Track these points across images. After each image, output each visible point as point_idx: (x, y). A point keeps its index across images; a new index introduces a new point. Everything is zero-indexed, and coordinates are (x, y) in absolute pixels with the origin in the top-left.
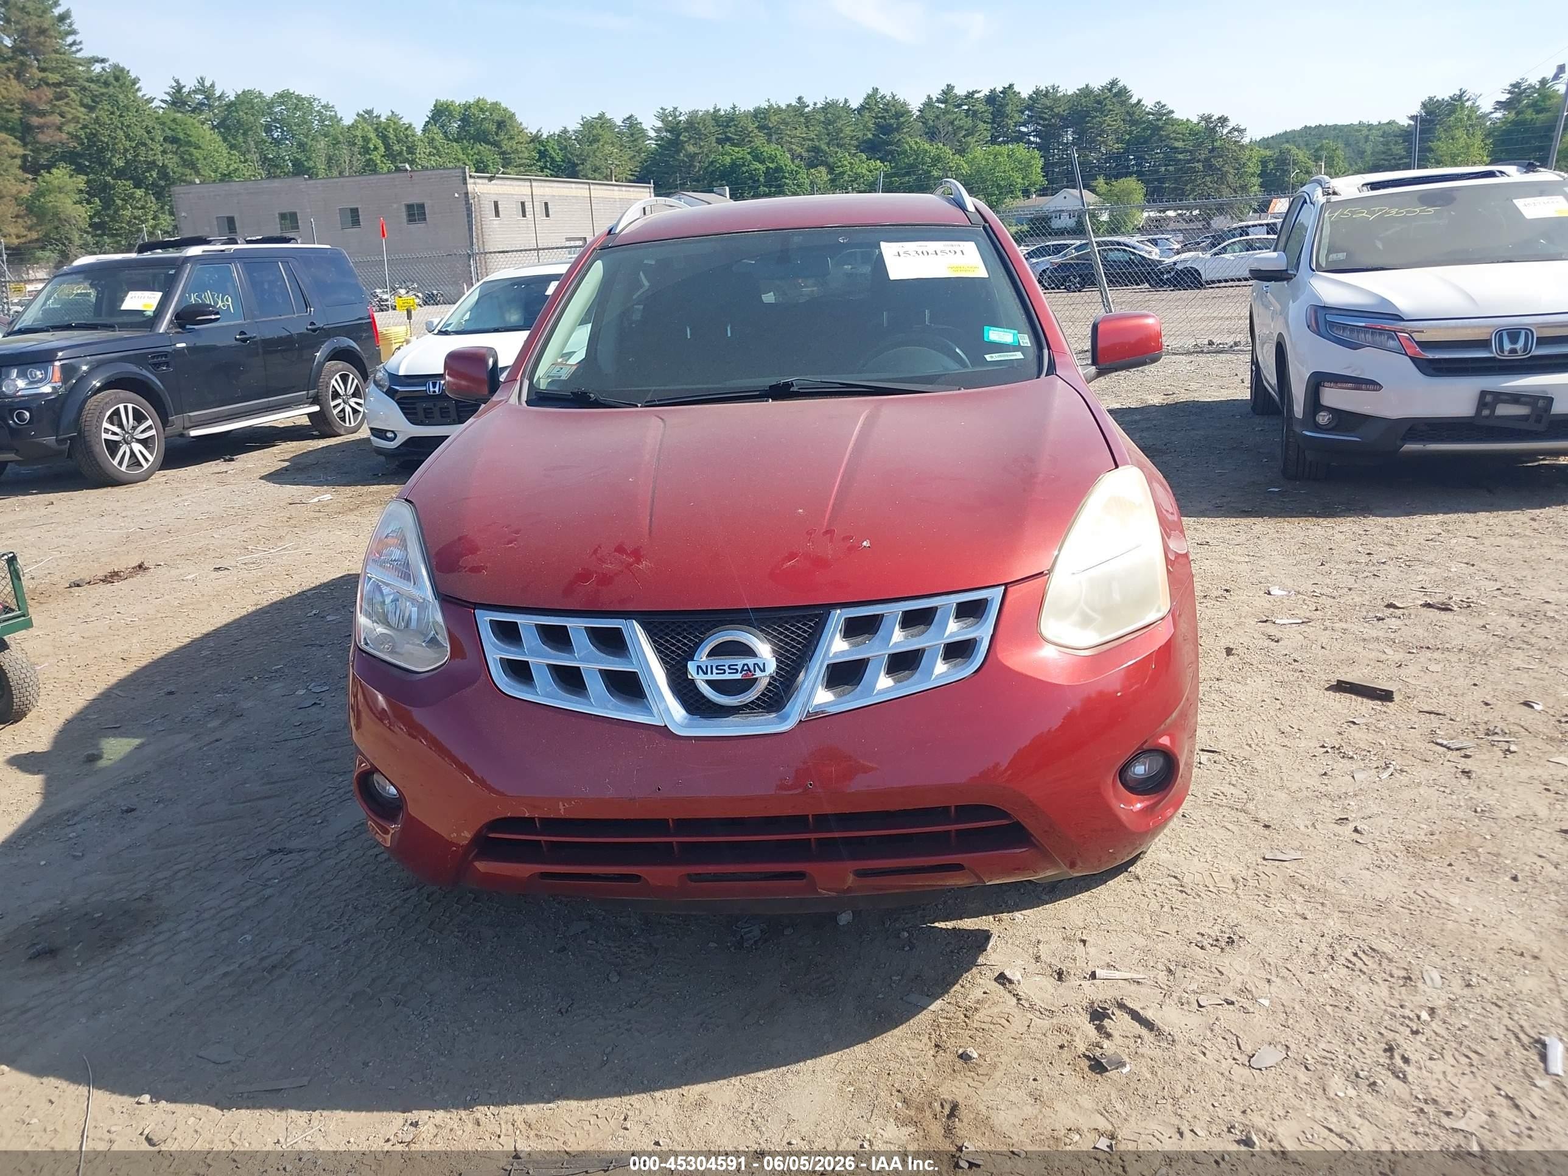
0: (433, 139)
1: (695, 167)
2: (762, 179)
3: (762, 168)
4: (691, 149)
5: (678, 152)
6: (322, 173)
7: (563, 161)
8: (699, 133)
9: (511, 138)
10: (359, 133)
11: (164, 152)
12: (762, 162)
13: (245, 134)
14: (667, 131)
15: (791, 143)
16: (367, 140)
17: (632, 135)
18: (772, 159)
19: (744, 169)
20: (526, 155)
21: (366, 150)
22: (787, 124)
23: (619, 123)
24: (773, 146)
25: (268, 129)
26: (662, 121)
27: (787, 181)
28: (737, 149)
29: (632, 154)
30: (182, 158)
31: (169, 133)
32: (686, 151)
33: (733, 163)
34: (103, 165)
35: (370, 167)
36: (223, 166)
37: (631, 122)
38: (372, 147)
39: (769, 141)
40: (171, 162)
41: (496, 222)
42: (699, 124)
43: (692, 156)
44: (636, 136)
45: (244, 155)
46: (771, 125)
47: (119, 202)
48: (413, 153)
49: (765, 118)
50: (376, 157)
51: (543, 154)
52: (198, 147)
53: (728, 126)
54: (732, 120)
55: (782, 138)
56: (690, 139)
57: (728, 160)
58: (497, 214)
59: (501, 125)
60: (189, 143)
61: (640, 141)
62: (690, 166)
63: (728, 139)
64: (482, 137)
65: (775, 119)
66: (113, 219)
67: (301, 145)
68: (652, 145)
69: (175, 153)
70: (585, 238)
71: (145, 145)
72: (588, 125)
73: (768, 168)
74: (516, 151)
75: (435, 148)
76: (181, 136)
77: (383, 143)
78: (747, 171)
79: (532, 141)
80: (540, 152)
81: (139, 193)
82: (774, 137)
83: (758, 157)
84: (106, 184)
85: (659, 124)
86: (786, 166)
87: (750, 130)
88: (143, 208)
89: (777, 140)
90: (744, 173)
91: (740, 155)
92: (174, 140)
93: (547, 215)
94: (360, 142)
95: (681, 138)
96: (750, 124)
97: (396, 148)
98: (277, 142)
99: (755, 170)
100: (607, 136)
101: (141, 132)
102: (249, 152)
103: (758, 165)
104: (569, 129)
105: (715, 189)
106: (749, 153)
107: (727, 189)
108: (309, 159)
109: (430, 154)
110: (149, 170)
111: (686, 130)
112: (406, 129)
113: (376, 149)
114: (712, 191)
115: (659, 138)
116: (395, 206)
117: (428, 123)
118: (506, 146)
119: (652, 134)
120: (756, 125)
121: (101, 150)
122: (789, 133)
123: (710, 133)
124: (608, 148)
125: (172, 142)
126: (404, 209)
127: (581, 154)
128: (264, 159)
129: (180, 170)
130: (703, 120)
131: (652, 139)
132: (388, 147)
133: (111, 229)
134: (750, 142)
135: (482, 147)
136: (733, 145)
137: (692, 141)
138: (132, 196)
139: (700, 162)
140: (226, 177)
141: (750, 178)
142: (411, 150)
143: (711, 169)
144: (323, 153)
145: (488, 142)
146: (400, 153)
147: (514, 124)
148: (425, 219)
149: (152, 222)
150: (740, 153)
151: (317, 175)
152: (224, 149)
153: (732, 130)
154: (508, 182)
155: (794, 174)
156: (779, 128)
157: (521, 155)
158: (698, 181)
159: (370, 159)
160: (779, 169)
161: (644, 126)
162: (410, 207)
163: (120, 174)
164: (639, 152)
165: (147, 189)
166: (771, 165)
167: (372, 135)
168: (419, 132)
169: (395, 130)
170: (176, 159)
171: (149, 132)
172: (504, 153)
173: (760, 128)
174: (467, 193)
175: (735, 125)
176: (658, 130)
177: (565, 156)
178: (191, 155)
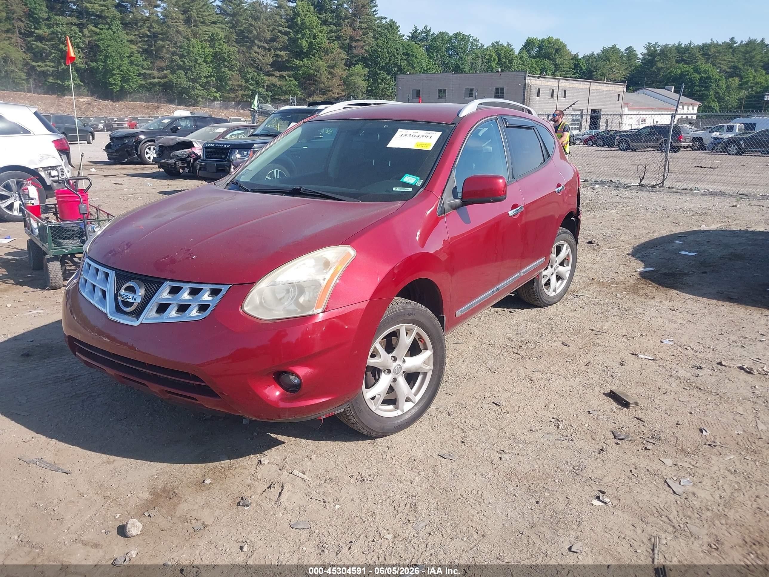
0: (522, 57)
1: (660, 75)
2: (697, 83)
3: (698, 76)
4: (660, 65)
5: (652, 67)
6: (467, 71)
7: (586, 70)
8: (666, 56)
9: (562, 57)
10: (488, 53)
11: (402, 59)
12: (699, 73)
13: (438, 51)
14: (649, 55)
15: (720, 64)
16: (491, 56)
17: (629, 57)
18: (705, 72)
19: (688, 77)
20: (568, 66)
21: (490, 61)
22: (720, 53)
23: (623, 50)
24: (709, 65)
25: (448, 50)
26: (648, 50)
27: (712, 84)
28: (685, 66)
29: (627, 67)
30: (408, 62)
31: (405, 51)
32: (657, 66)
33: (682, 73)
34: (376, 64)
35: (490, 69)
36: (425, 66)
37: (630, 50)
38: (492, 59)
39: (707, 62)
40: (404, 64)
41: (537, 99)
42: (667, 52)
43: (659, 69)
44: (630, 58)
45: (435, 61)
46: (710, 53)
47: (380, 81)
48: (511, 63)
49: (708, 50)
50: (494, 64)
51: (576, 66)
52: (416, 58)
53: (684, 53)
54: (688, 50)
55: (715, 61)
56: (660, 60)
57: (679, 71)
58: (538, 95)
59: (557, 50)
60: (413, 56)
61: (632, 60)
62: (657, 75)
63: (683, 60)
64: (547, 56)
65: (713, 50)
66: (376, 88)
67: (461, 58)
68: (639, 62)
69: (406, 60)
70: (583, 110)
71: (394, 56)
72: (605, 52)
73: (702, 77)
74: (563, 64)
75: (522, 61)
76: (410, 52)
77: (498, 58)
78: (689, 78)
79: (572, 59)
80: (575, 65)
81: (388, 77)
82: (710, 61)
83: (697, 71)
84: (376, 72)
85: (645, 51)
86: (713, 76)
87: (697, 55)
88: (389, 84)
89: (712, 62)
90: (687, 79)
91: (686, 69)
92: (407, 54)
93: (565, 97)
94: (487, 57)
95: (656, 59)
96: (698, 53)
97: (504, 60)
98: (450, 56)
99: (694, 78)
100: (615, 57)
101: (393, 50)
102: (437, 60)
103: (696, 75)
104: (595, 53)
105: (666, 87)
106: (692, 68)
107: (673, 87)
108: (463, 64)
109: (519, 64)
110: (394, 67)
111: (659, 55)
112: (511, 51)
113: (494, 60)
114: (664, 88)
115: (644, 59)
116: (490, 88)
117: (522, 48)
118: (558, 61)
119: (640, 56)
120: (701, 53)
121: (377, 58)
122: (720, 58)
123: (673, 57)
124: (614, 64)
125: (406, 55)
126: (494, 90)
127: (596, 66)
128: (444, 63)
129: (407, 67)
130: (670, 49)
131: (640, 59)
132: (500, 59)
133: (375, 93)
134: (696, 62)
135: (546, 62)
136: (687, 64)
137: (661, 61)
138: (385, 79)
139: (663, 72)
140: (425, 72)
141: (690, 82)
142: (511, 62)
143: (669, 76)
144: (469, 62)
145: (549, 59)
146: (505, 63)
147: (565, 50)
148: (503, 96)
149: (391, 91)
150: (689, 68)
151: (465, 72)
152: (427, 58)
153: (687, 55)
154: (547, 80)
155: (717, 81)
156: (715, 55)
157: (565, 66)
158: (660, 82)
159: (491, 65)
160: (709, 78)
161: (637, 52)
162: (497, 89)
163: (383, 68)
164: (631, 66)
165: (392, 76)
166: (704, 75)
167: (494, 54)
168: (516, 52)
169: (505, 52)
170: (406, 63)
171: (397, 50)
172: (556, 65)
173: (703, 55)
174: (525, 84)
175: (689, 53)
176: (643, 54)
177: (588, 67)
178: (412, 61)
